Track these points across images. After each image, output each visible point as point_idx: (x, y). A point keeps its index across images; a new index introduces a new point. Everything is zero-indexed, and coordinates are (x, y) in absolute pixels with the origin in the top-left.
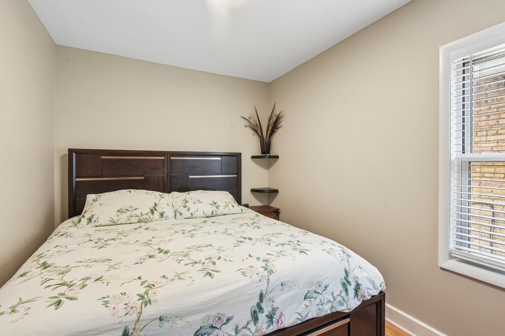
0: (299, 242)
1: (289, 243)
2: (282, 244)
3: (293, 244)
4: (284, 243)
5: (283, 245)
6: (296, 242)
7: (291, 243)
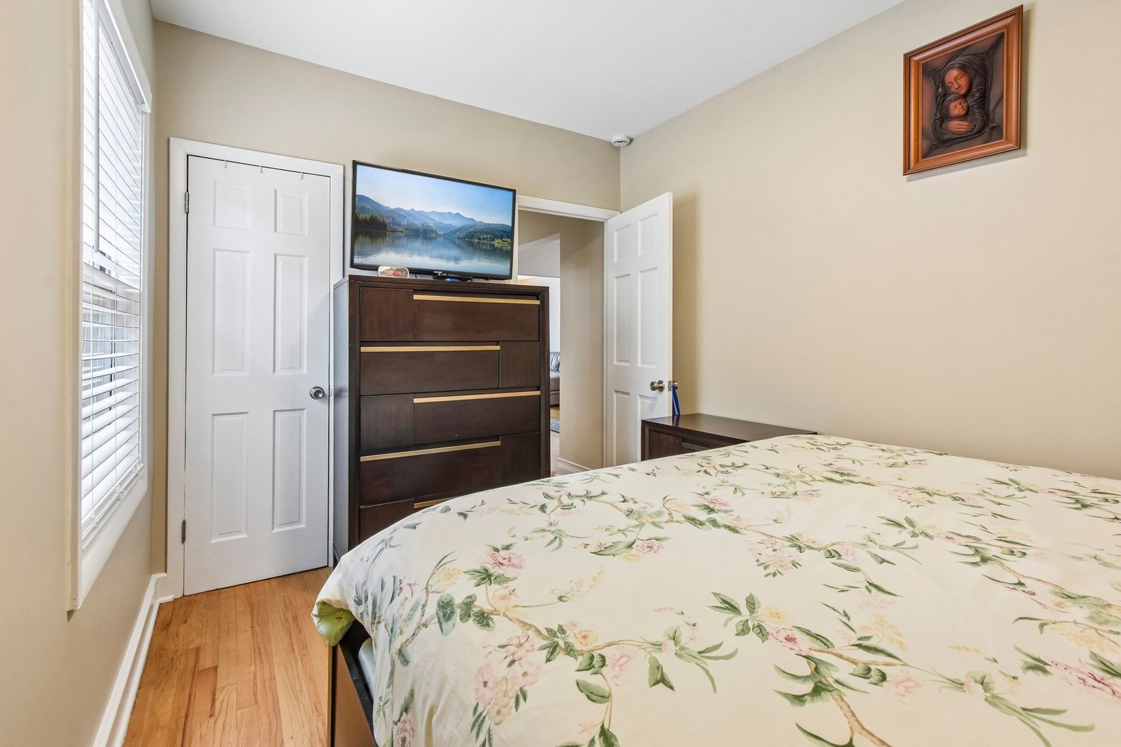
0: (543, 508)
1: (570, 502)
2: (591, 497)
3: (559, 500)
4: (586, 500)
5: (589, 496)
6: (552, 505)
7: (566, 501)
